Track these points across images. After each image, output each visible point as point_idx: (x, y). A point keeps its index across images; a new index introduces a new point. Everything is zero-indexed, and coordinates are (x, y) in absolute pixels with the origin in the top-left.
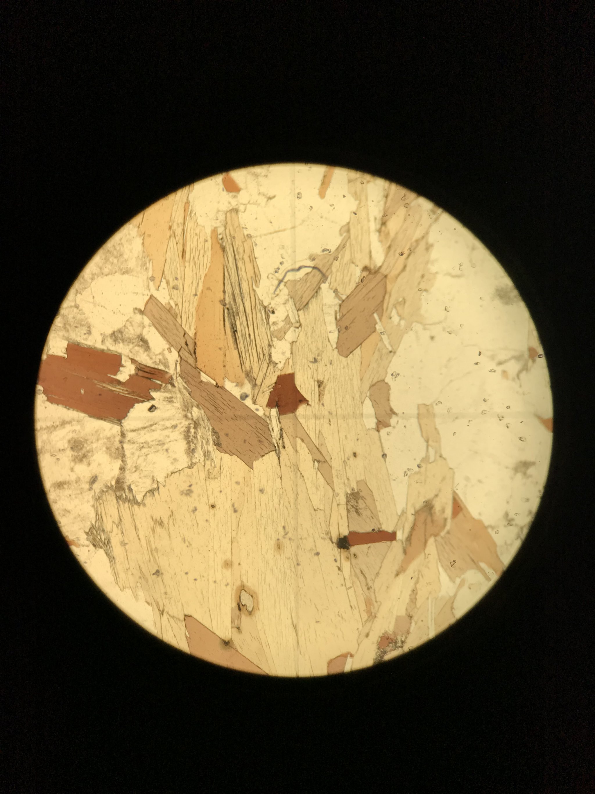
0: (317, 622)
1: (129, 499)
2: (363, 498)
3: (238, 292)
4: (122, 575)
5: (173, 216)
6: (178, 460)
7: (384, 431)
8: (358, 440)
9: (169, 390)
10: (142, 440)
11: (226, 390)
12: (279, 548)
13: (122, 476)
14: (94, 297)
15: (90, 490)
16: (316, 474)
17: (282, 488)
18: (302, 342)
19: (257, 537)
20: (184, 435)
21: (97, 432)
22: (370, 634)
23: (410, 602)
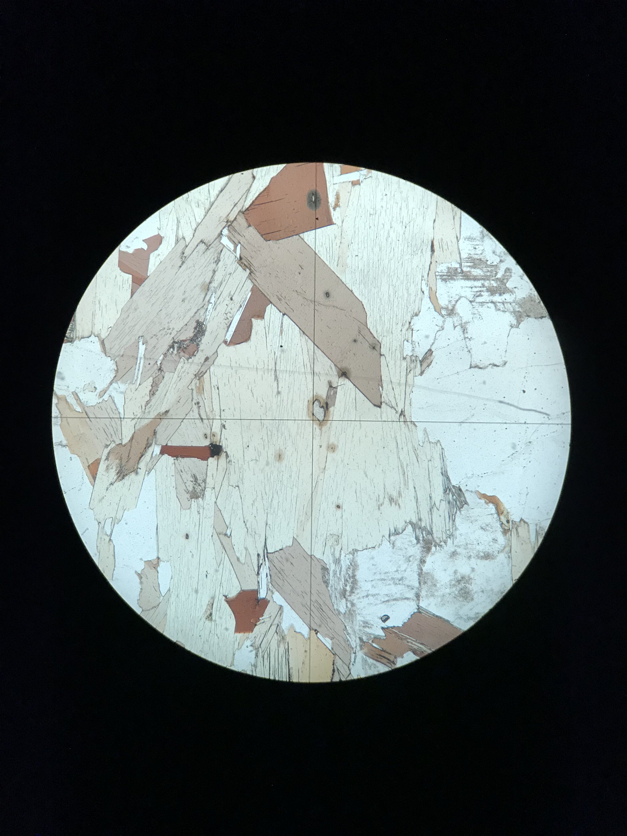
1: (420, 530)
2: (188, 492)
7: (153, 557)
8: (182, 552)
9: (365, 635)
10: (400, 587)
11: (308, 626)
12: (280, 455)
13: (424, 554)
15: (458, 546)
16: (230, 523)
17: (267, 513)
19: (299, 469)
20: (356, 584)
22: (203, 361)
23: (159, 384)
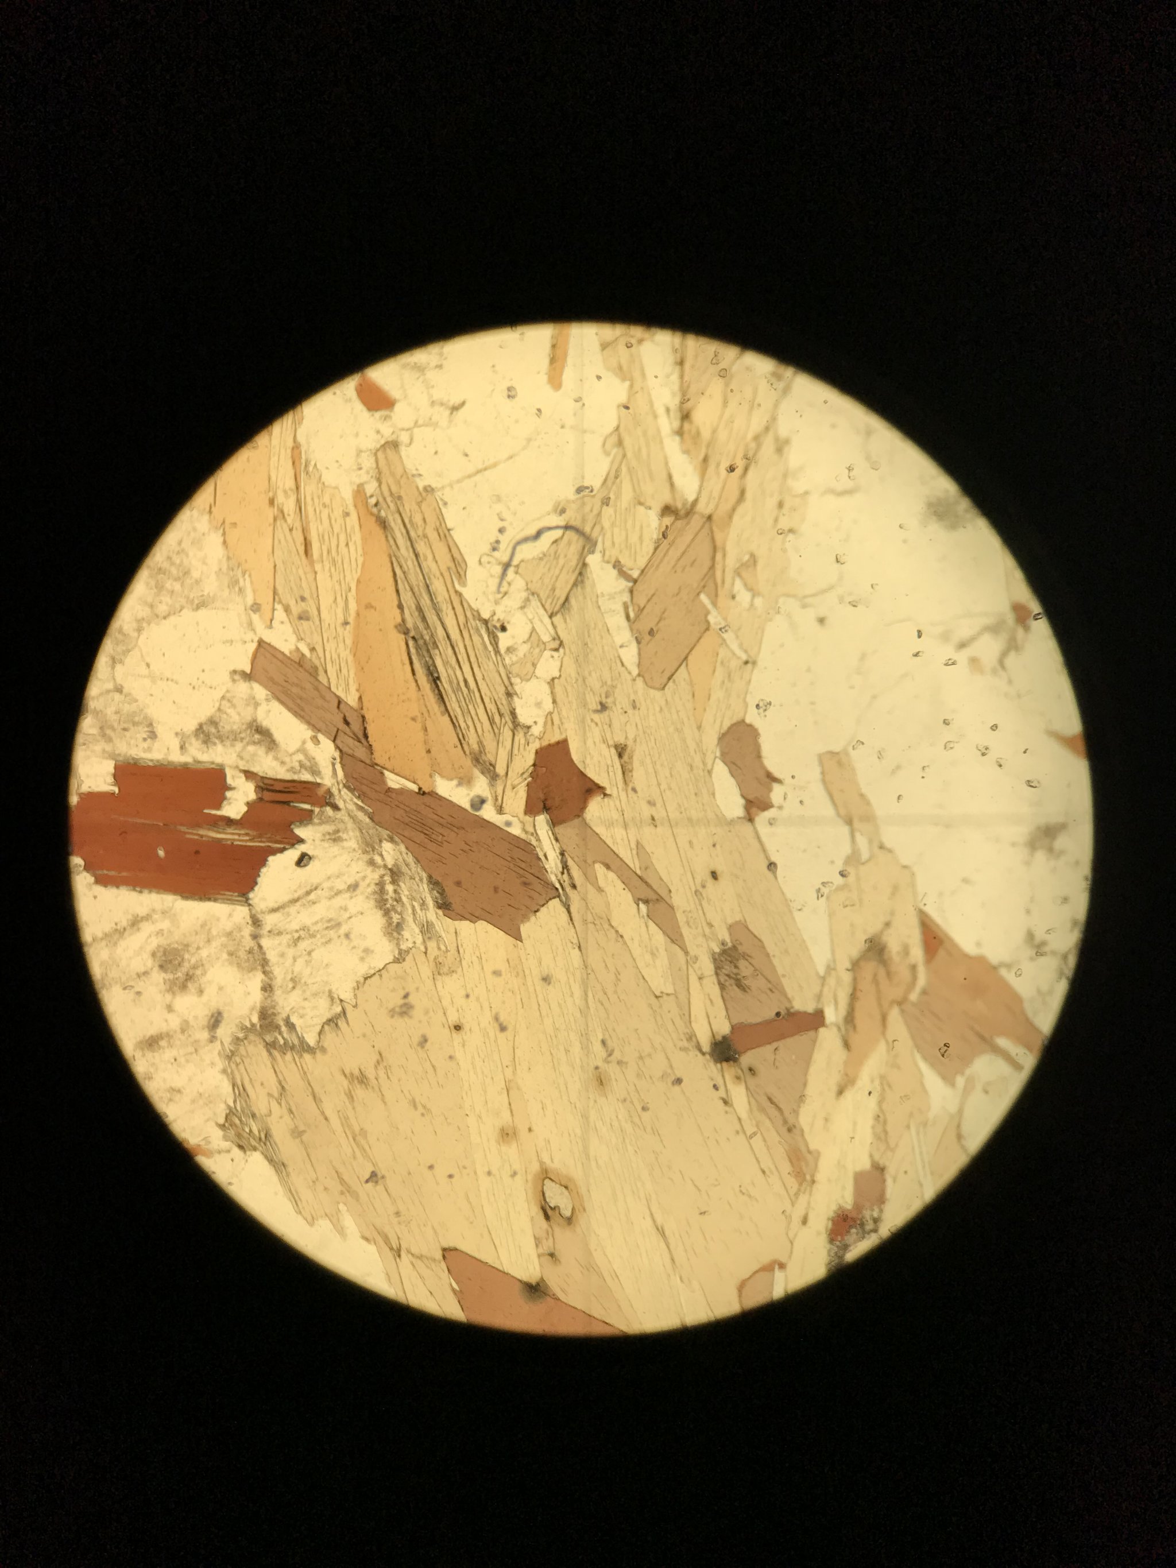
0: (703, 1213)
1: (291, 1045)
2: (745, 956)
3: (428, 602)
4: (306, 1194)
5: (273, 478)
6: (372, 952)
7: (762, 818)
8: (714, 845)
9: (330, 817)
10: (295, 925)
11: (441, 796)
12: (602, 1085)
13: (269, 1002)
14: (148, 665)
15: (211, 1042)
16: (647, 927)
17: (586, 967)
18: (570, 675)
19: (555, 1071)
20: (377, 901)
21: (203, 926)
22: (810, 1216)
23: (875, 1141)
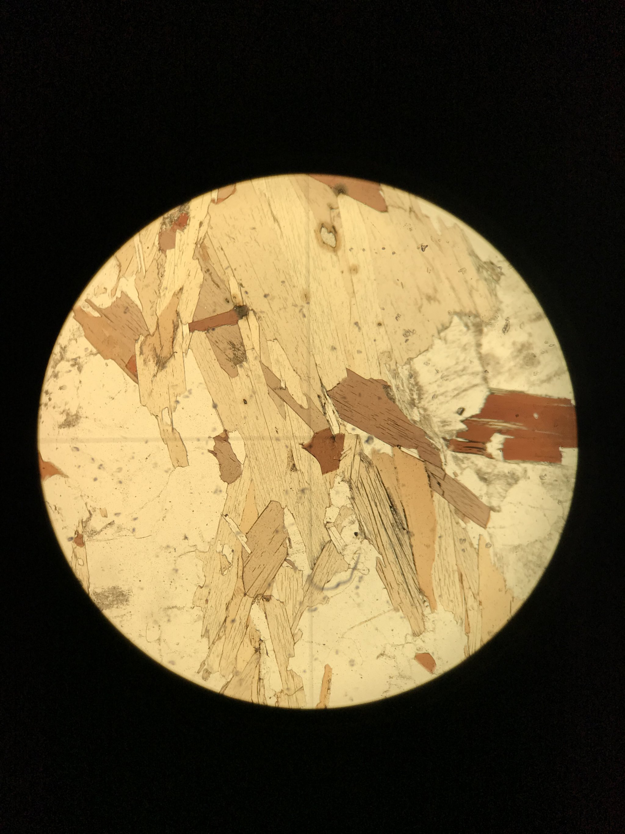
0: (254, 228)
1: (466, 316)
2: (230, 360)
3: (396, 549)
5: (480, 616)
6: (424, 364)
7: (220, 431)
8: (245, 417)
9: (447, 434)
10: (465, 377)
11: (389, 444)
12: (305, 295)
13: (478, 338)
14: (545, 515)
15: (508, 318)
16: (281, 375)
17: (313, 355)
18: (321, 509)
19: (329, 302)
20: (422, 390)
21: (512, 378)
22: (198, 226)
23: (164, 264)
